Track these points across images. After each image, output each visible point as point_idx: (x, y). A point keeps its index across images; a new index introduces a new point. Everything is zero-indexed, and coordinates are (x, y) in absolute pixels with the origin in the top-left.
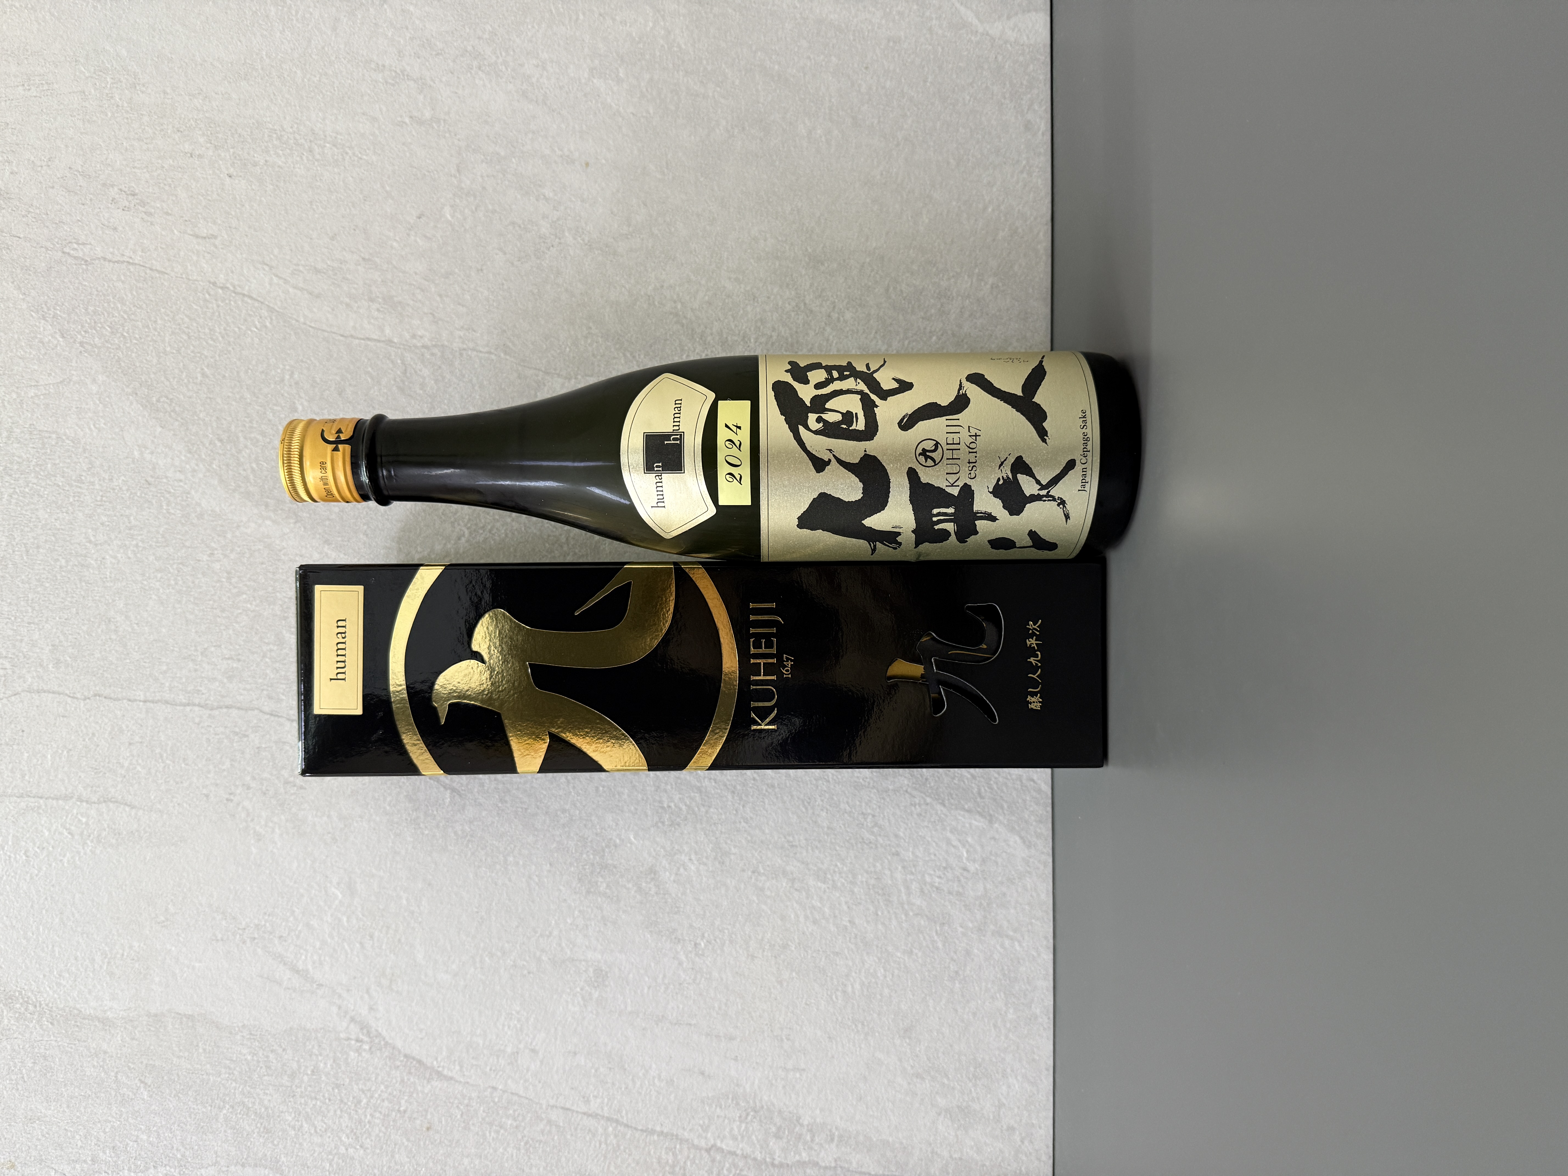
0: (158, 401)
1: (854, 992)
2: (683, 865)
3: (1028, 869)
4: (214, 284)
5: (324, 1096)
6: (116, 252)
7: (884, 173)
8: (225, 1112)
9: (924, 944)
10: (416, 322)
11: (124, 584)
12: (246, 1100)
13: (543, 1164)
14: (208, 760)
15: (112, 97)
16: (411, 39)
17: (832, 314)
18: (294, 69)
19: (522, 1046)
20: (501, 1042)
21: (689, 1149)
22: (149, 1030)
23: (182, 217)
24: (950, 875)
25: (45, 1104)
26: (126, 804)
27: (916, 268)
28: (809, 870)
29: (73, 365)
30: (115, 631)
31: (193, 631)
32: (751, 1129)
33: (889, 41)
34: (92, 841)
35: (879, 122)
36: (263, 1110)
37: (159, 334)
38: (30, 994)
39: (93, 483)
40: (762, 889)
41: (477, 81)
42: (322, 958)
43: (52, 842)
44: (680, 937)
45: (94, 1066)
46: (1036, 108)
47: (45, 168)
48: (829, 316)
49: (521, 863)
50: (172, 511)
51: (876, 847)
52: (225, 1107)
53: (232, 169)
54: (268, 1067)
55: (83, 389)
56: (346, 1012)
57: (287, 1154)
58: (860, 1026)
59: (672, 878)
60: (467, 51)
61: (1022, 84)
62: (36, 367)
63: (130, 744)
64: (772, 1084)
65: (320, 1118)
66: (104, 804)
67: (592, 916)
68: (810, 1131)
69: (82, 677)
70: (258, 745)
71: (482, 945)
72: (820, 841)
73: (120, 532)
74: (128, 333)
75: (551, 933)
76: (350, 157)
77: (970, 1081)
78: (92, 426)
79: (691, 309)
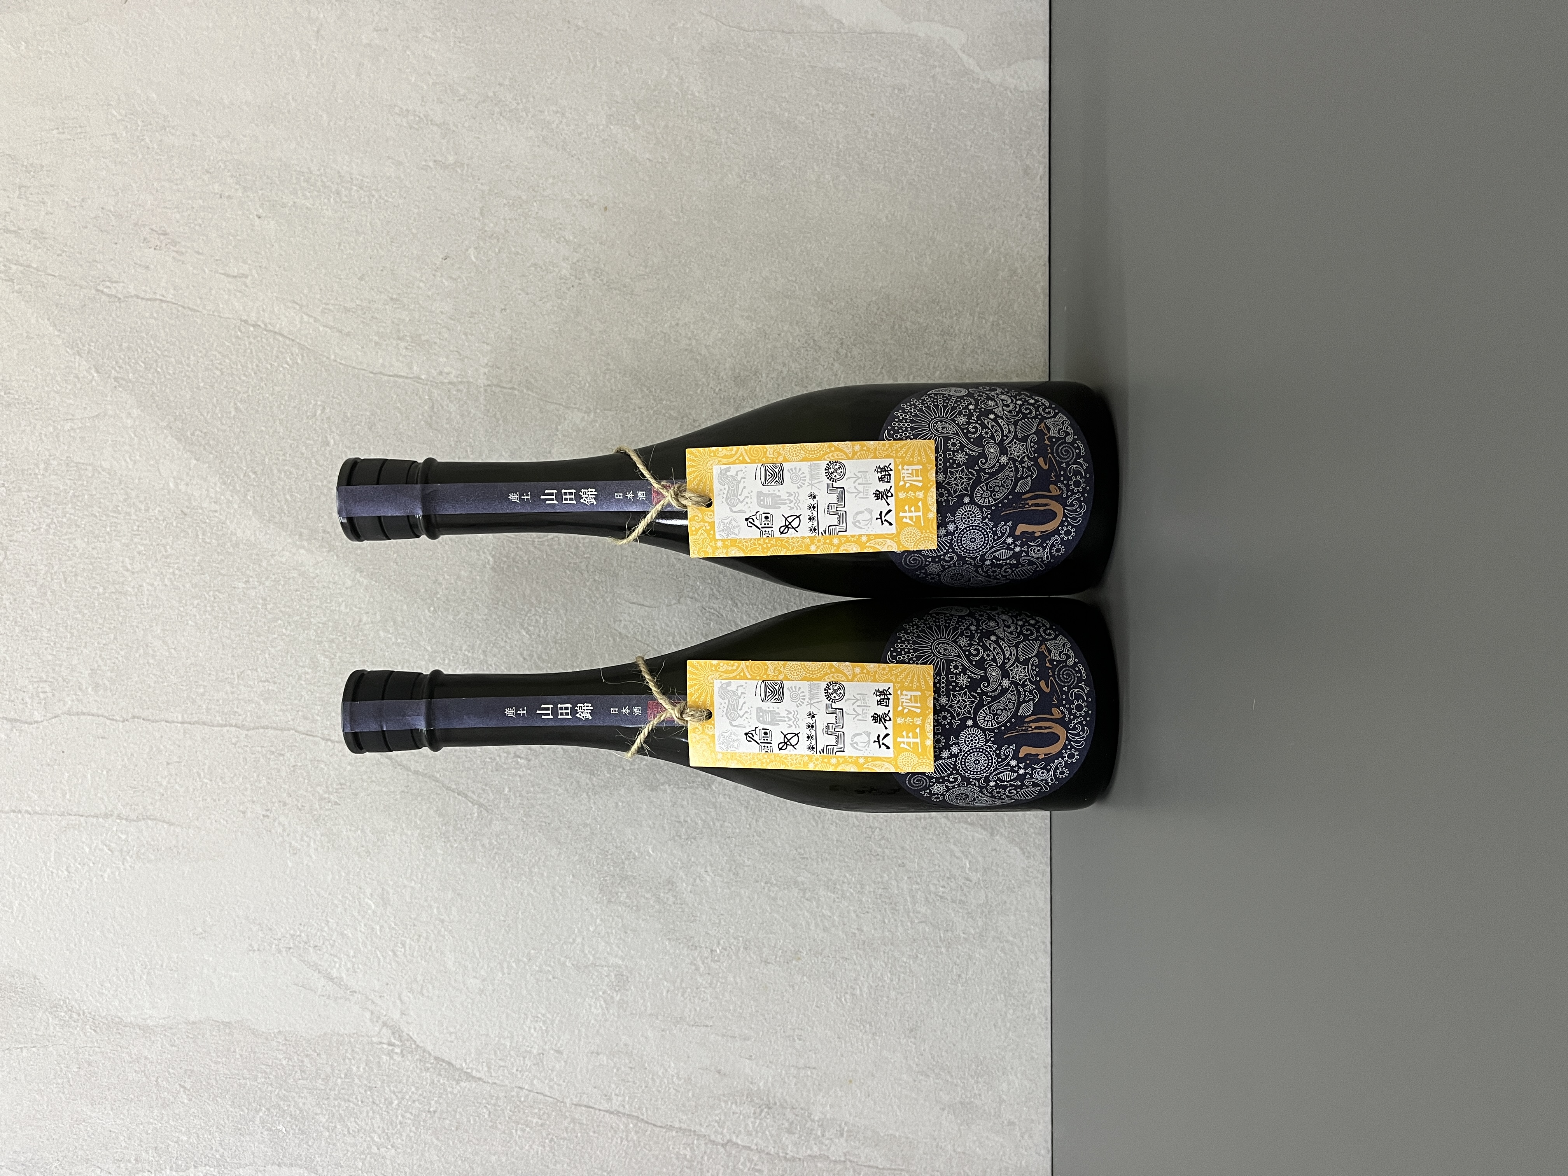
0: (193, 434)
1: (862, 995)
2: (700, 876)
3: (1028, 878)
4: (246, 322)
5: (356, 1098)
6: (149, 291)
7: (890, 216)
8: (261, 1114)
9: (929, 949)
10: (443, 360)
11: (161, 610)
12: (282, 1103)
13: (568, 1161)
14: (245, 778)
15: (143, 140)
16: (434, 84)
17: (840, 350)
18: (320, 113)
19: (547, 1047)
20: (527, 1044)
21: (706, 1144)
22: (188, 1037)
23: (212, 256)
24: (953, 885)
25: (90, 1107)
26: (164, 821)
27: (920, 306)
28: (819, 881)
29: (109, 399)
30: (153, 655)
31: (230, 655)
32: (765, 1125)
33: (894, 89)
34: (131, 857)
35: (884, 167)
36: (298, 1112)
37: (192, 371)
38: (73, 1003)
39: (129, 514)
40: (774, 899)
41: (498, 127)
42: (356, 966)
43: (93, 858)
44: (697, 944)
45: (136, 1071)
46: (1035, 153)
47: (78, 208)
48: (837, 352)
49: (545, 874)
50: (208, 540)
51: (884, 859)
52: (260, 1110)
53: (261, 211)
54: (303, 1071)
55: (118, 423)
56: (379, 1018)
57: (321, 1154)
58: (868, 1026)
59: (689, 889)
60: (488, 97)
61: (1021, 130)
62: (71, 401)
63: (168, 764)
64: (785, 1082)
65: (353, 1119)
66: (143, 822)
67: (613, 924)
68: (821, 1126)
69: (121, 700)
70: (294, 764)
71: (509, 951)
72: (830, 854)
73: (157, 560)
74: (162, 368)
75: (574, 940)
76: (377, 200)
77: (973, 1078)
78: (128, 460)
79: (706, 346)
